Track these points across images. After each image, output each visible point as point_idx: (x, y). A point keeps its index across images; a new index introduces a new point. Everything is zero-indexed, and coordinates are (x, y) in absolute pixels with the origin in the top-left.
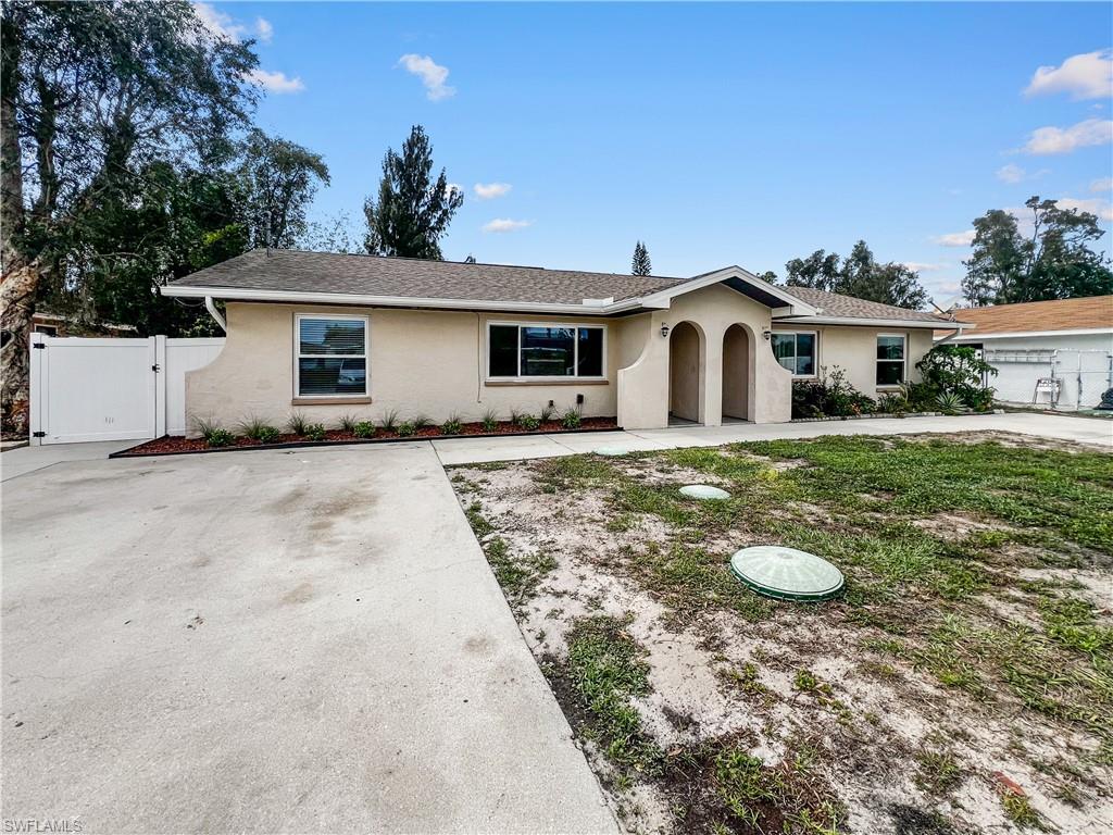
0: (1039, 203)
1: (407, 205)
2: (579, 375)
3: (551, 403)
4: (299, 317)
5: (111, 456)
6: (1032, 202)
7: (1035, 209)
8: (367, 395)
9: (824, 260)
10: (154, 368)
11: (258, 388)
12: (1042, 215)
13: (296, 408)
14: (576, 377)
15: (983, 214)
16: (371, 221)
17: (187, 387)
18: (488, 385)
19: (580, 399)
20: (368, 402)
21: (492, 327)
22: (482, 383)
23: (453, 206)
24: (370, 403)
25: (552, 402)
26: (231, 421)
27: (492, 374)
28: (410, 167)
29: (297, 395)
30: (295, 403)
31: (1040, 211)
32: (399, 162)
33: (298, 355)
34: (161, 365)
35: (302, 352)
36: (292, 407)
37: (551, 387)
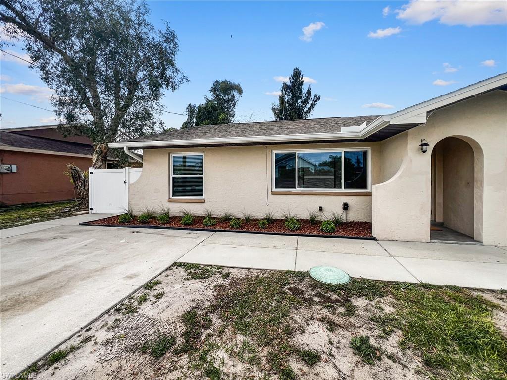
1: (292, 104)
2: (345, 188)
3: (321, 209)
4: (173, 155)
5: (80, 224)
8: (204, 198)
10: (125, 182)
13: (170, 203)
14: (342, 190)
16: (275, 113)
17: (129, 191)
18: (273, 194)
19: (346, 207)
20: (202, 202)
21: (276, 155)
23: (316, 102)
24: (204, 203)
25: (321, 207)
27: (277, 186)
28: (295, 86)
29: (171, 197)
30: (170, 201)
32: (288, 86)
33: (172, 175)
34: (127, 181)
35: (174, 173)
36: (168, 203)
37: (321, 196)
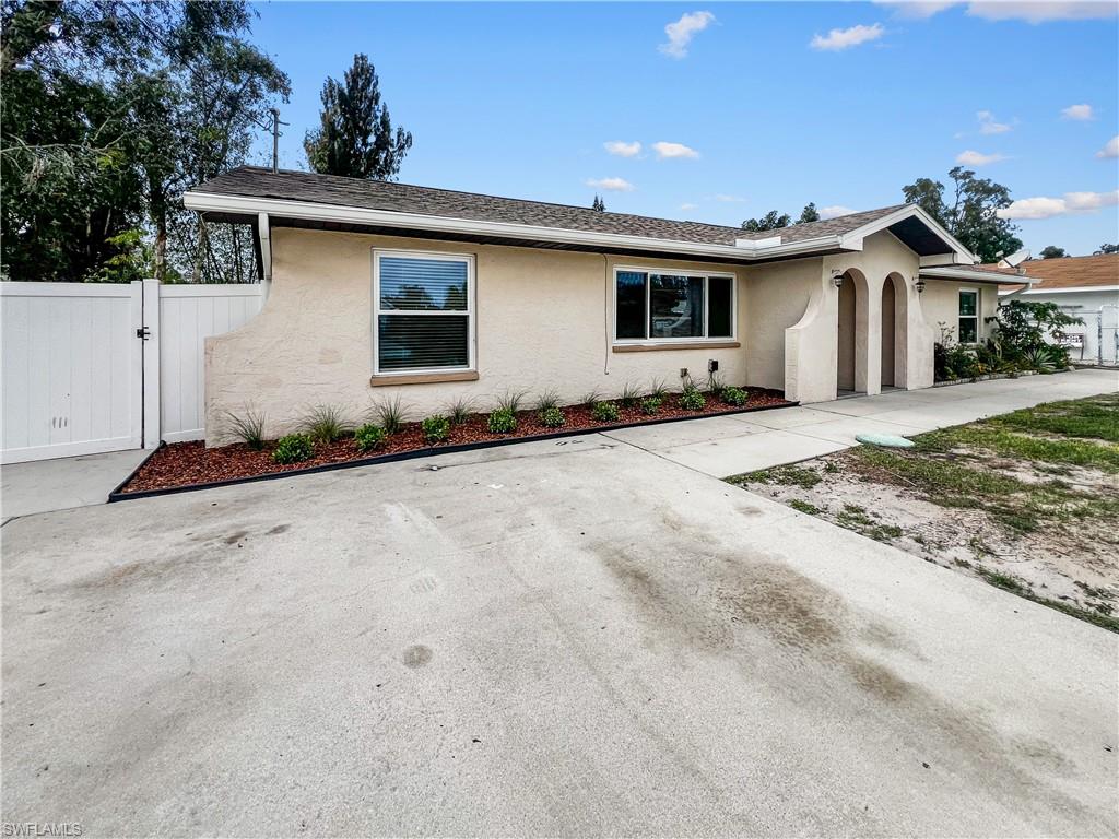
0: (960, 174)
1: (352, 142)
2: (710, 335)
3: (685, 372)
4: (379, 254)
6: (954, 173)
7: (956, 179)
8: (472, 368)
9: (776, 221)
10: (141, 333)
11: (322, 362)
12: (963, 185)
13: (379, 390)
14: (705, 339)
15: (913, 183)
17: (209, 363)
18: (616, 350)
19: (715, 366)
20: (473, 378)
21: (619, 274)
22: (610, 349)
23: (402, 147)
24: (479, 379)
25: (686, 370)
26: (281, 416)
27: (620, 335)
28: (355, 99)
29: (377, 372)
30: (376, 383)
31: (961, 181)
32: (341, 93)
33: (378, 311)
34: (152, 327)
35: (383, 306)
36: (371, 390)
37: (682, 352)
